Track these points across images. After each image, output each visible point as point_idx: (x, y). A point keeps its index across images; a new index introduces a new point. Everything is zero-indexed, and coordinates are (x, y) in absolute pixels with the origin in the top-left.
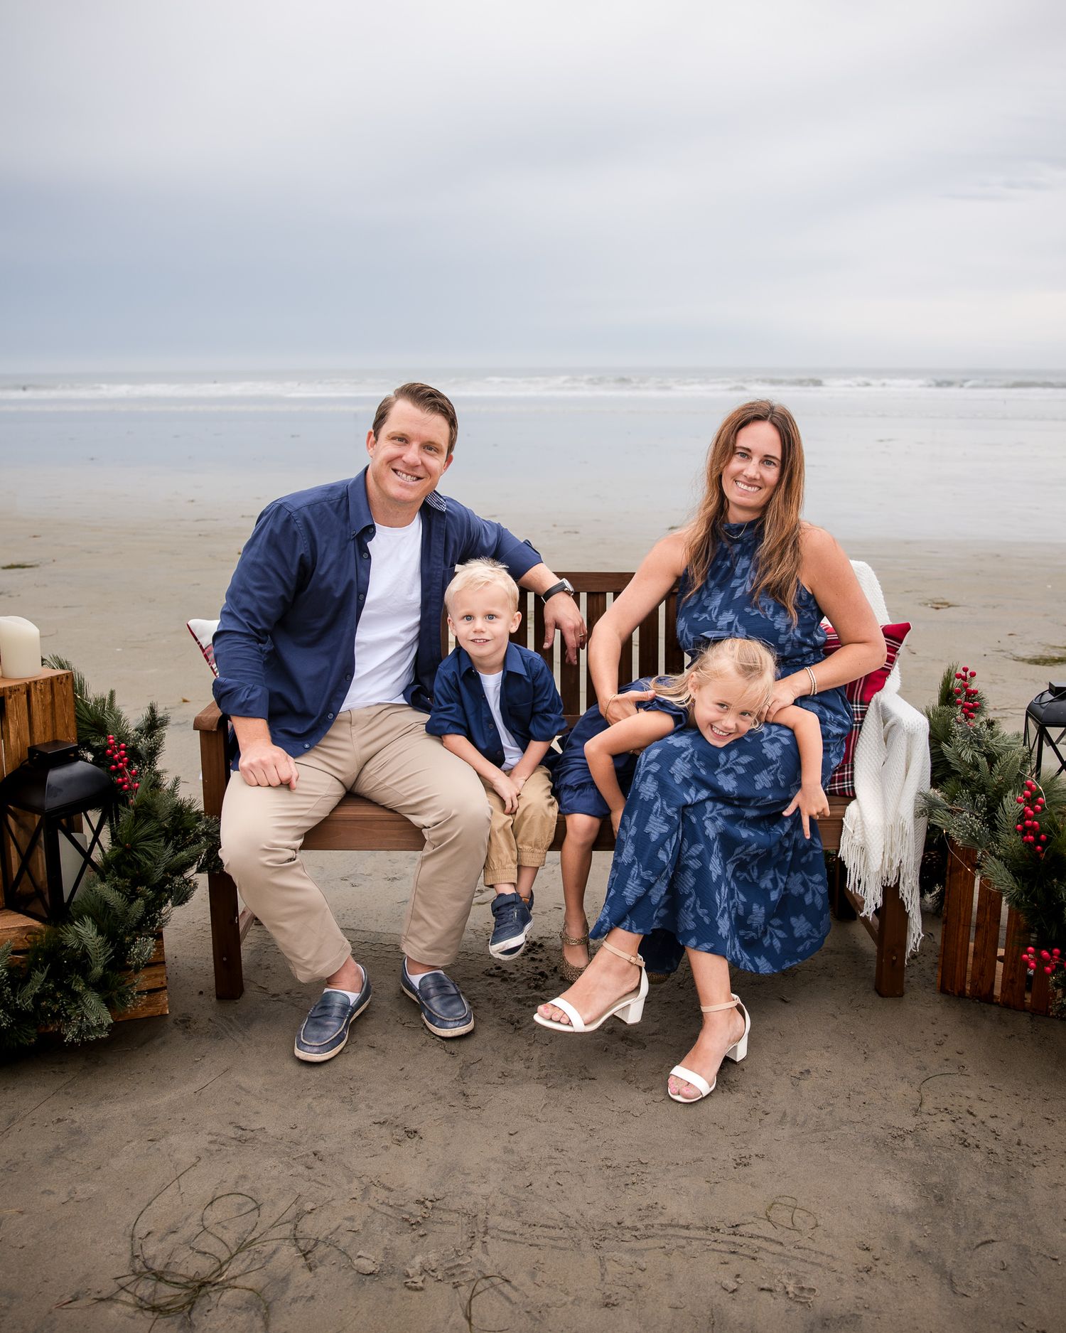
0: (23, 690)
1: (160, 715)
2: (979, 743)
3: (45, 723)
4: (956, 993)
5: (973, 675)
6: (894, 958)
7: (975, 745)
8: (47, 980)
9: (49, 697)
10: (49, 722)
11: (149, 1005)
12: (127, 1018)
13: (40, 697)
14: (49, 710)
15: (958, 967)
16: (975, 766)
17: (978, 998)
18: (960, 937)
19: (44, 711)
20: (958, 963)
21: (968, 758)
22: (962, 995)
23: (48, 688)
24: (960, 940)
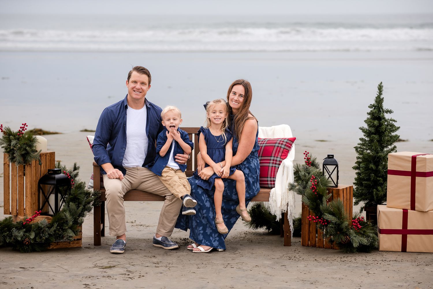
0: (45, 155)
1: (77, 166)
2: (307, 170)
3: (49, 165)
4: (306, 246)
5: (308, 153)
6: (288, 234)
7: (306, 171)
8: (58, 226)
9: (50, 158)
10: (50, 165)
11: (77, 243)
12: (71, 247)
13: (48, 157)
14: (50, 162)
15: (306, 237)
16: (305, 176)
17: (312, 246)
18: (306, 228)
19: (49, 162)
20: (306, 236)
21: (303, 174)
22: (308, 246)
23: (50, 155)
24: (306, 229)
